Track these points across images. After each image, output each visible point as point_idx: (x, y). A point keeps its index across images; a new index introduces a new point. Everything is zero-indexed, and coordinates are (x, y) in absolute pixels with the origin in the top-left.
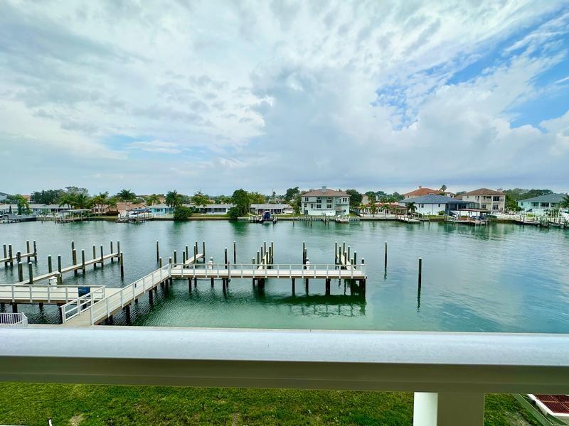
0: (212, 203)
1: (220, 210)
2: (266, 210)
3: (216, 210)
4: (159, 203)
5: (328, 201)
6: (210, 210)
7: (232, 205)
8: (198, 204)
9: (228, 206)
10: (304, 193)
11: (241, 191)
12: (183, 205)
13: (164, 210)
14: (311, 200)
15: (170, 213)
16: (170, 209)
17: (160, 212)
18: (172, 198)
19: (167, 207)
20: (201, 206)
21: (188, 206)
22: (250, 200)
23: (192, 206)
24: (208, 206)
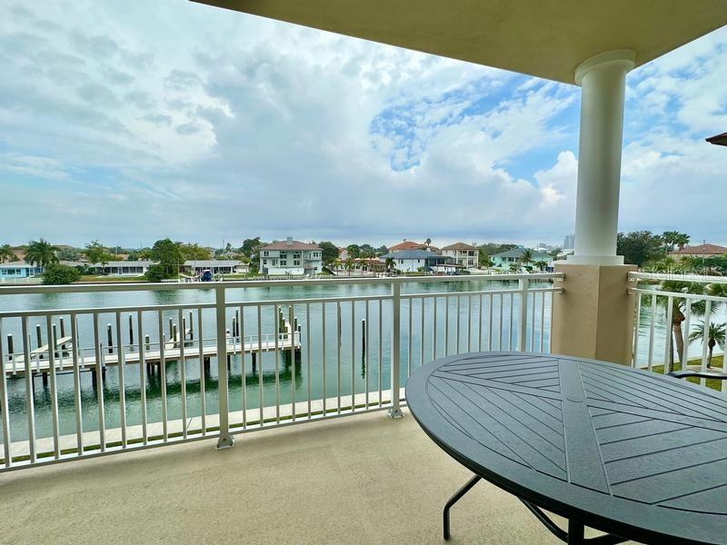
0: (120, 259)
1: (133, 269)
2: (204, 268)
3: (126, 269)
4: (16, 259)
5: (295, 257)
6: (115, 270)
7: (151, 263)
8: (94, 261)
9: (146, 264)
10: (266, 245)
11: (168, 242)
12: (61, 263)
13: (24, 273)
14: (272, 254)
15: (36, 277)
16: (37, 269)
17: (16, 275)
18: (39, 252)
19: (29, 266)
20: (99, 265)
21: (73, 264)
22: (182, 255)
23: (82, 265)
24: (111, 264)
